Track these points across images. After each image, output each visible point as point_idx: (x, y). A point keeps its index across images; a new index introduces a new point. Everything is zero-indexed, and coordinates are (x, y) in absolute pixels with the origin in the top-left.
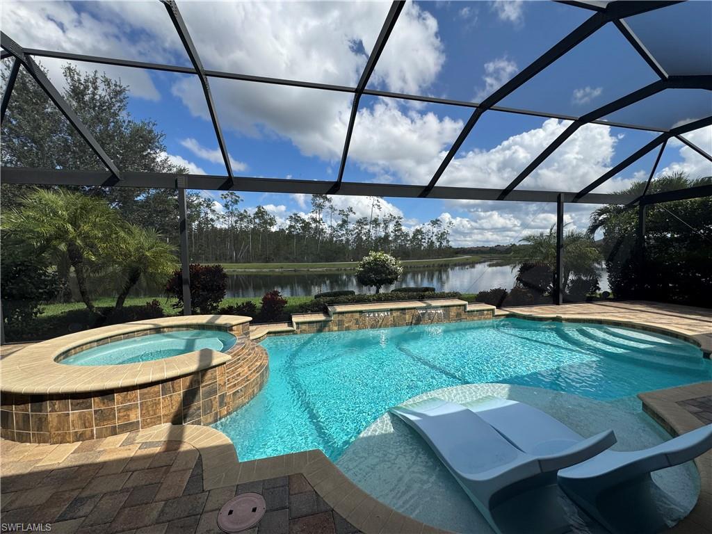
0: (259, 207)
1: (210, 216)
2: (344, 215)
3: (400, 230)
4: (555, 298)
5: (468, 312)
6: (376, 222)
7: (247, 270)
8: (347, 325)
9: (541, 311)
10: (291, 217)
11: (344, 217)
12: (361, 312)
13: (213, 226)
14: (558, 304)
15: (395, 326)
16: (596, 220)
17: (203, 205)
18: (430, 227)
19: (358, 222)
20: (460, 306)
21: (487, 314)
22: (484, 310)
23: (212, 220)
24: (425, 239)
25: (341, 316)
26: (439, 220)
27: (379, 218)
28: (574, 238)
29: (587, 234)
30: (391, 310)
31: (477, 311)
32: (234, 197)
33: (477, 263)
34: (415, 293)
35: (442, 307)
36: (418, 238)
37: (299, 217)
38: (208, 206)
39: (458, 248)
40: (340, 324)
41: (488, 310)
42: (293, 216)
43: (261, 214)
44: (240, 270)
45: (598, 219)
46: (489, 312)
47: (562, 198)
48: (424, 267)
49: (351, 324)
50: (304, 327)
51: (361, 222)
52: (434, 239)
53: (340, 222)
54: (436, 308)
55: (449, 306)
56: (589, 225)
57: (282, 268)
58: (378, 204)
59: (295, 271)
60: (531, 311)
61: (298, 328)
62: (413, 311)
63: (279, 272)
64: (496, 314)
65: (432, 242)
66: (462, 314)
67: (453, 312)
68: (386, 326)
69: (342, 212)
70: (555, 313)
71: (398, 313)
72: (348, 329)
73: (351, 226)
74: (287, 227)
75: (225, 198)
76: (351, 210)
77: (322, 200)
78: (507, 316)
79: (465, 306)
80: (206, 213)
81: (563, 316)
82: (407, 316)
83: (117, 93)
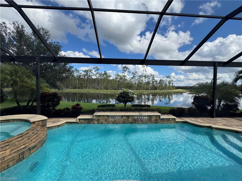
0: (105, 72)
1: (91, 74)
2: (134, 74)
3: (154, 79)
4: (211, 114)
5: (161, 119)
6: (145, 77)
7: (99, 92)
8: (101, 121)
9: (201, 121)
10: (116, 75)
11: (134, 75)
12: (108, 116)
13: (91, 77)
14: (213, 117)
15: (124, 123)
16: (237, 76)
17: (89, 71)
18: (166, 78)
19: (139, 76)
20: (157, 116)
21: (171, 121)
22: (170, 119)
23: (92, 76)
24: (164, 83)
25: (98, 117)
26: (169, 76)
27: (146, 75)
28: (224, 84)
29: (232, 82)
30: (122, 116)
31: (166, 119)
32: (97, 68)
33: (184, 92)
34: (139, 108)
35: (147, 116)
36: (161, 83)
37: (119, 75)
38: (90, 71)
39: (177, 86)
40: (98, 121)
41: (172, 119)
42: (117, 75)
43: (105, 73)
44: (97, 92)
45: (239, 75)
46: (173, 120)
47: (216, 64)
48: (162, 93)
49: (103, 121)
50: (82, 121)
51: (140, 76)
52: (167, 83)
53: (132, 77)
54: (145, 116)
55: (151, 116)
56: (234, 78)
57: (111, 92)
58: (145, 70)
59: (115, 93)
60: (196, 121)
61: (79, 121)
62: (133, 117)
63: (110, 93)
64: (176, 121)
65: (166, 84)
66: (157, 120)
67: (153, 119)
68: (119, 123)
69: (133, 73)
70: (210, 123)
71: (126, 118)
72: (102, 123)
73: (136, 78)
74: (115, 78)
75: (95, 68)
76: (136, 72)
77: (126, 69)
78: (183, 122)
79: (159, 116)
80: (90, 74)
81: (214, 126)
82: (130, 119)
83: (46, 33)
